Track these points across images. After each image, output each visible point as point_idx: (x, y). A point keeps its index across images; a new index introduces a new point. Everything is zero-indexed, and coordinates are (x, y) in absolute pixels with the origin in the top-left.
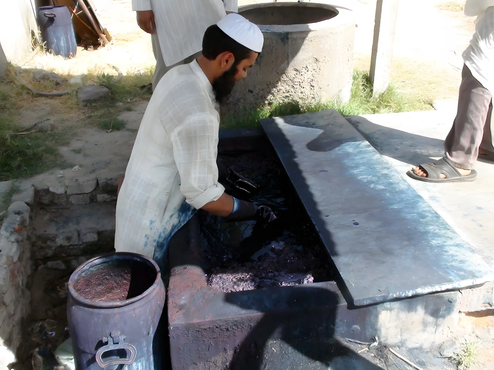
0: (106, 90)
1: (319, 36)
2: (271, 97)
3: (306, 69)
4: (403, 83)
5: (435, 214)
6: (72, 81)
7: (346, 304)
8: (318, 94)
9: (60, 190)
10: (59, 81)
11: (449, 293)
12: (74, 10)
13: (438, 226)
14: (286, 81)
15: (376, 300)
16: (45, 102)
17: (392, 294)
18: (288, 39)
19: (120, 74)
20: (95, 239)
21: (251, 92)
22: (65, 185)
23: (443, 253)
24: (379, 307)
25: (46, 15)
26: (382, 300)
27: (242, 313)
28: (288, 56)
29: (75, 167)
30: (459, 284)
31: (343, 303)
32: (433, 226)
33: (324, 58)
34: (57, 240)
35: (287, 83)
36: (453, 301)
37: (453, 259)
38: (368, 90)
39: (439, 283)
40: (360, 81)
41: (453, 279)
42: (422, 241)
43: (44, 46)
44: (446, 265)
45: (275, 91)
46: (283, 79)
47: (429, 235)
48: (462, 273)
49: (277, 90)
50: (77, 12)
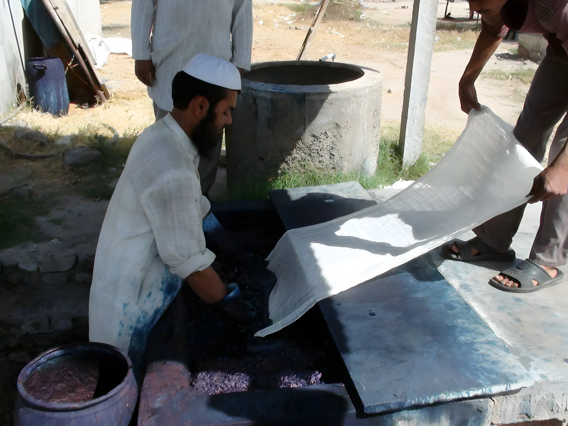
0: (96, 152)
1: (341, 99)
2: (285, 165)
3: (325, 135)
4: (439, 155)
5: (465, 306)
6: (59, 142)
7: (355, 411)
8: (339, 164)
9: (32, 267)
10: (44, 141)
11: (478, 400)
12: (69, 63)
13: (468, 319)
14: (302, 148)
15: (390, 407)
16: (25, 164)
17: (409, 400)
18: (304, 100)
19: (116, 136)
20: (69, 326)
21: (262, 159)
22: (38, 261)
23: (473, 351)
24: (395, 416)
25: (35, 67)
26: (397, 407)
27: (229, 421)
28: (305, 119)
29: (53, 241)
30: (490, 390)
31: (352, 410)
32: (463, 319)
33: (346, 124)
34: (23, 327)
35: (303, 150)
36: (483, 410)
37: (484, 359)
38: (397, 161)
39: (467, 388)
40: (389, 151)
41: (483, 384)
42: (449, 337)
43: (31, 102)
44: (475, 366)
45: (289, 159)
46: (299, 146)
47: (457, 330)
48: (494, 376)
49: (292, 158)
50: (72, 65)
